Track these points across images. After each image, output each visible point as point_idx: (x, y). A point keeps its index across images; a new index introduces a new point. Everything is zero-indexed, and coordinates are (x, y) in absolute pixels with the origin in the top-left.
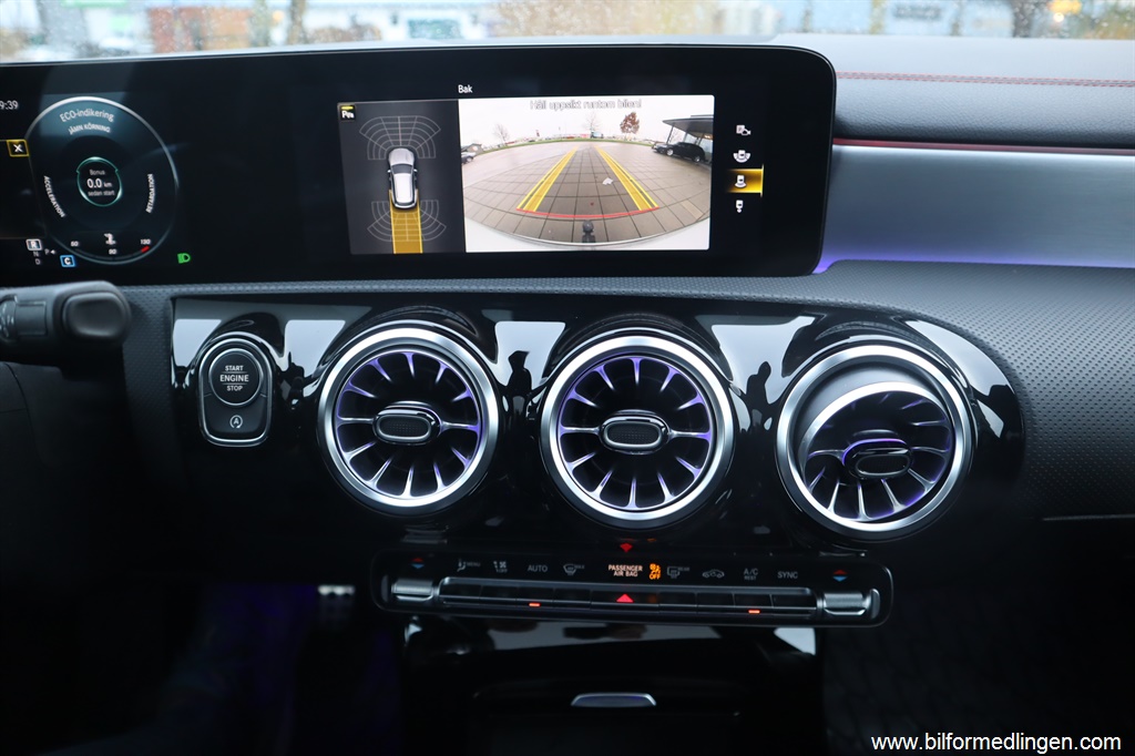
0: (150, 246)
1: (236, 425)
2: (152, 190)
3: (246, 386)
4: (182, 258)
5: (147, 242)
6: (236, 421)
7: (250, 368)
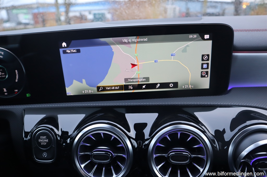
0: (17, 92)
1: (45, 156)
2: (17, 75)
3: (47, 143)
4: (28, 95)
5: (16, 91)
6: (45, 155)
7: (48, 137)
